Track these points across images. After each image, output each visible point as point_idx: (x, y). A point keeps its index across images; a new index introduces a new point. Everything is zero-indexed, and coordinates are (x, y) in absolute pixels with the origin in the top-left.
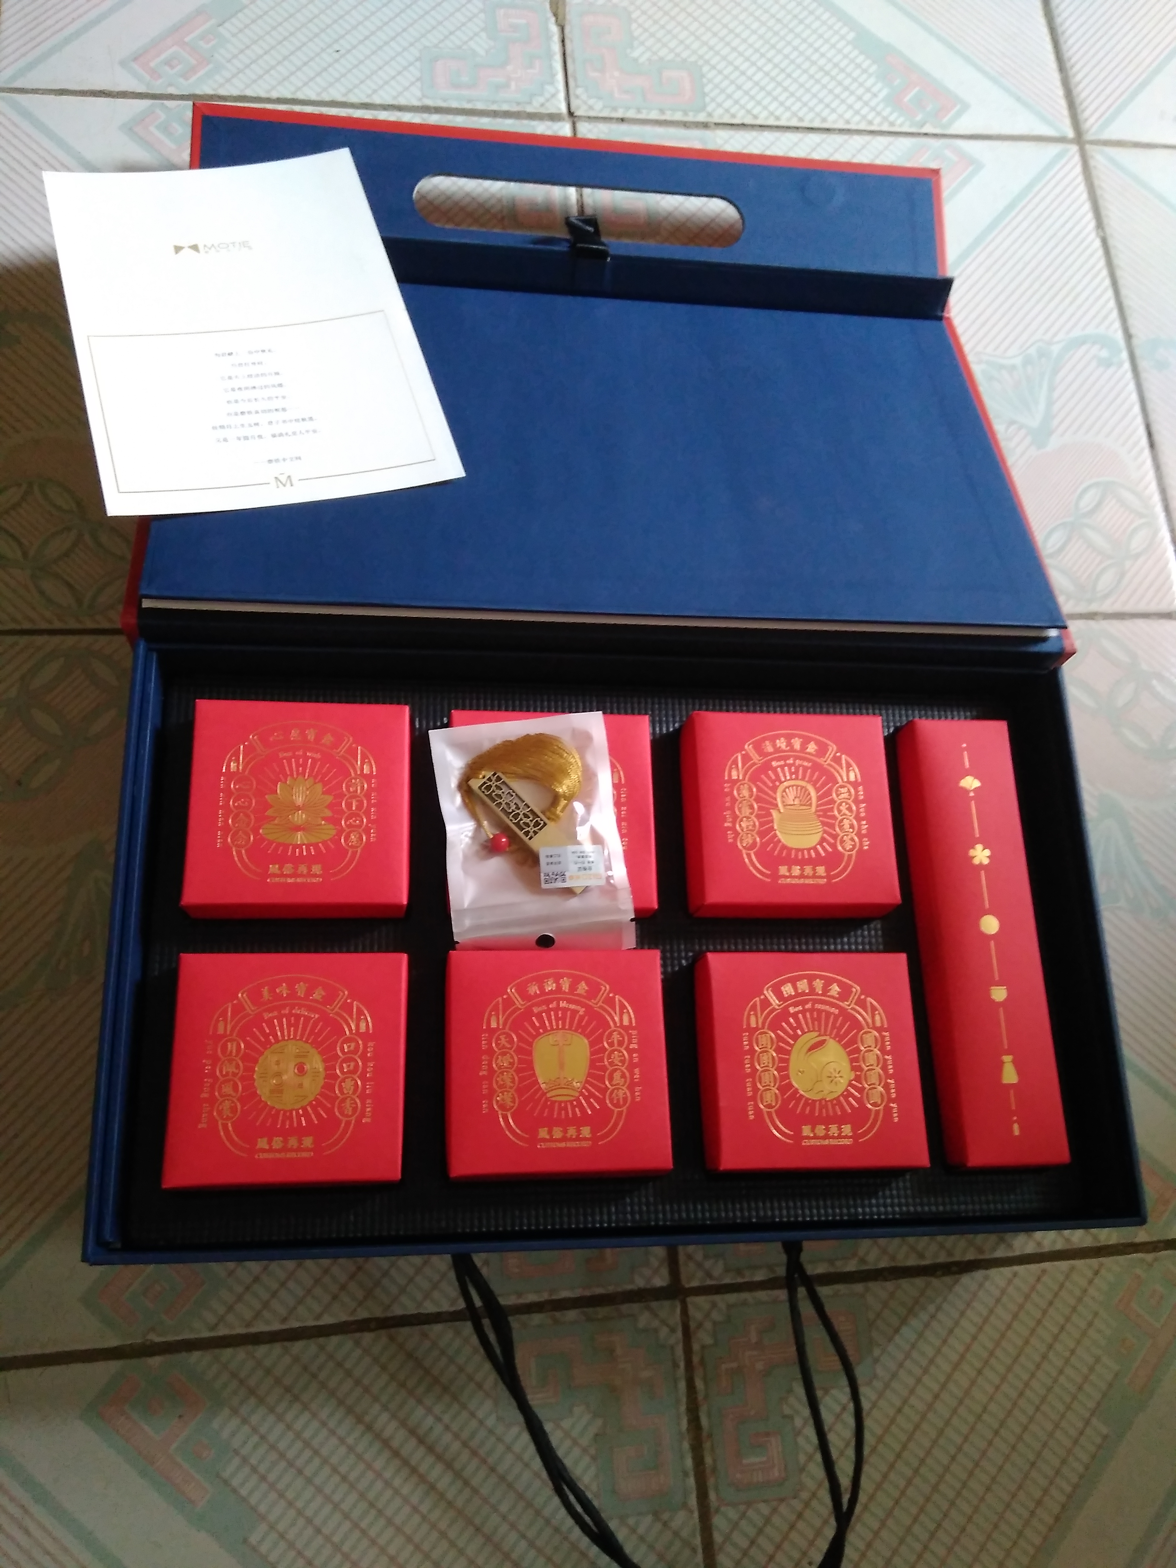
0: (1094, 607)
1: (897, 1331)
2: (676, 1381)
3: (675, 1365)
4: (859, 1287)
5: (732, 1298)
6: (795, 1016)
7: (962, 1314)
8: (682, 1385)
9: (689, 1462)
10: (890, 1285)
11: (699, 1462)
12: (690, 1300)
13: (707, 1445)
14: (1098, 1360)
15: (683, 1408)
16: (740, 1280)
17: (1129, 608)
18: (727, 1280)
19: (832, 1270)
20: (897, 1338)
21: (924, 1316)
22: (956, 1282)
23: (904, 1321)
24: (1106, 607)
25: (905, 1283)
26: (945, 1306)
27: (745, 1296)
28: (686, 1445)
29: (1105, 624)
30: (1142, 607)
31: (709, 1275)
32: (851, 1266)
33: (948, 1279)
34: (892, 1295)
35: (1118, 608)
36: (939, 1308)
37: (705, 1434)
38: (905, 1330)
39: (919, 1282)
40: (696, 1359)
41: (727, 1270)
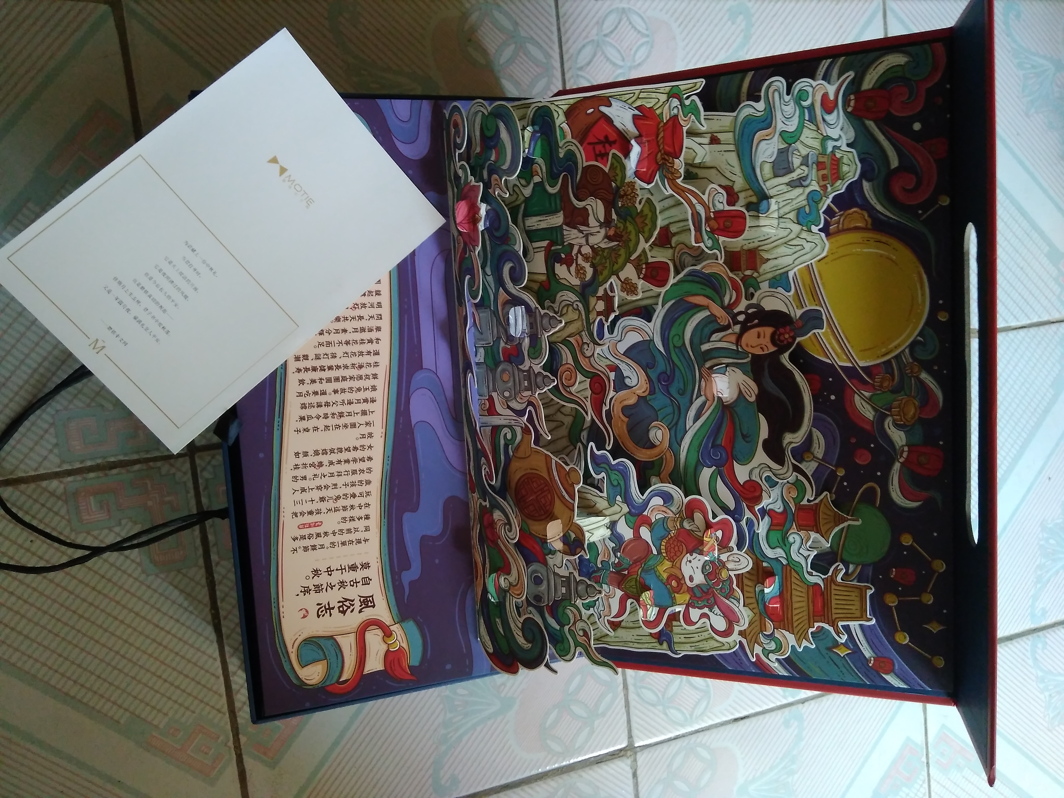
5: (190, 485)
7: (189, 627)
8: (135, 457)
9: (89, 463)
10: (204, 581)
11: (91, 469)
13: (100, 474)
14: (166, 714)
15: (121, 458)
16: (201, 488)
17: (632, 710)
18: (200, 481)
19: (211, 545)
20: (171, 588)
21: (186, 604)
22: (208, 623)
23: (182, 591)
26: (193, 617)
30: (634, 719)
31: (204, 469)
32: (214, 557)
34: (198, 583)
36: (191, 613)
37: (107, 472)
38: (176, 593)
39: (207, 600)
40: (151, 464)
41: (207, 480)
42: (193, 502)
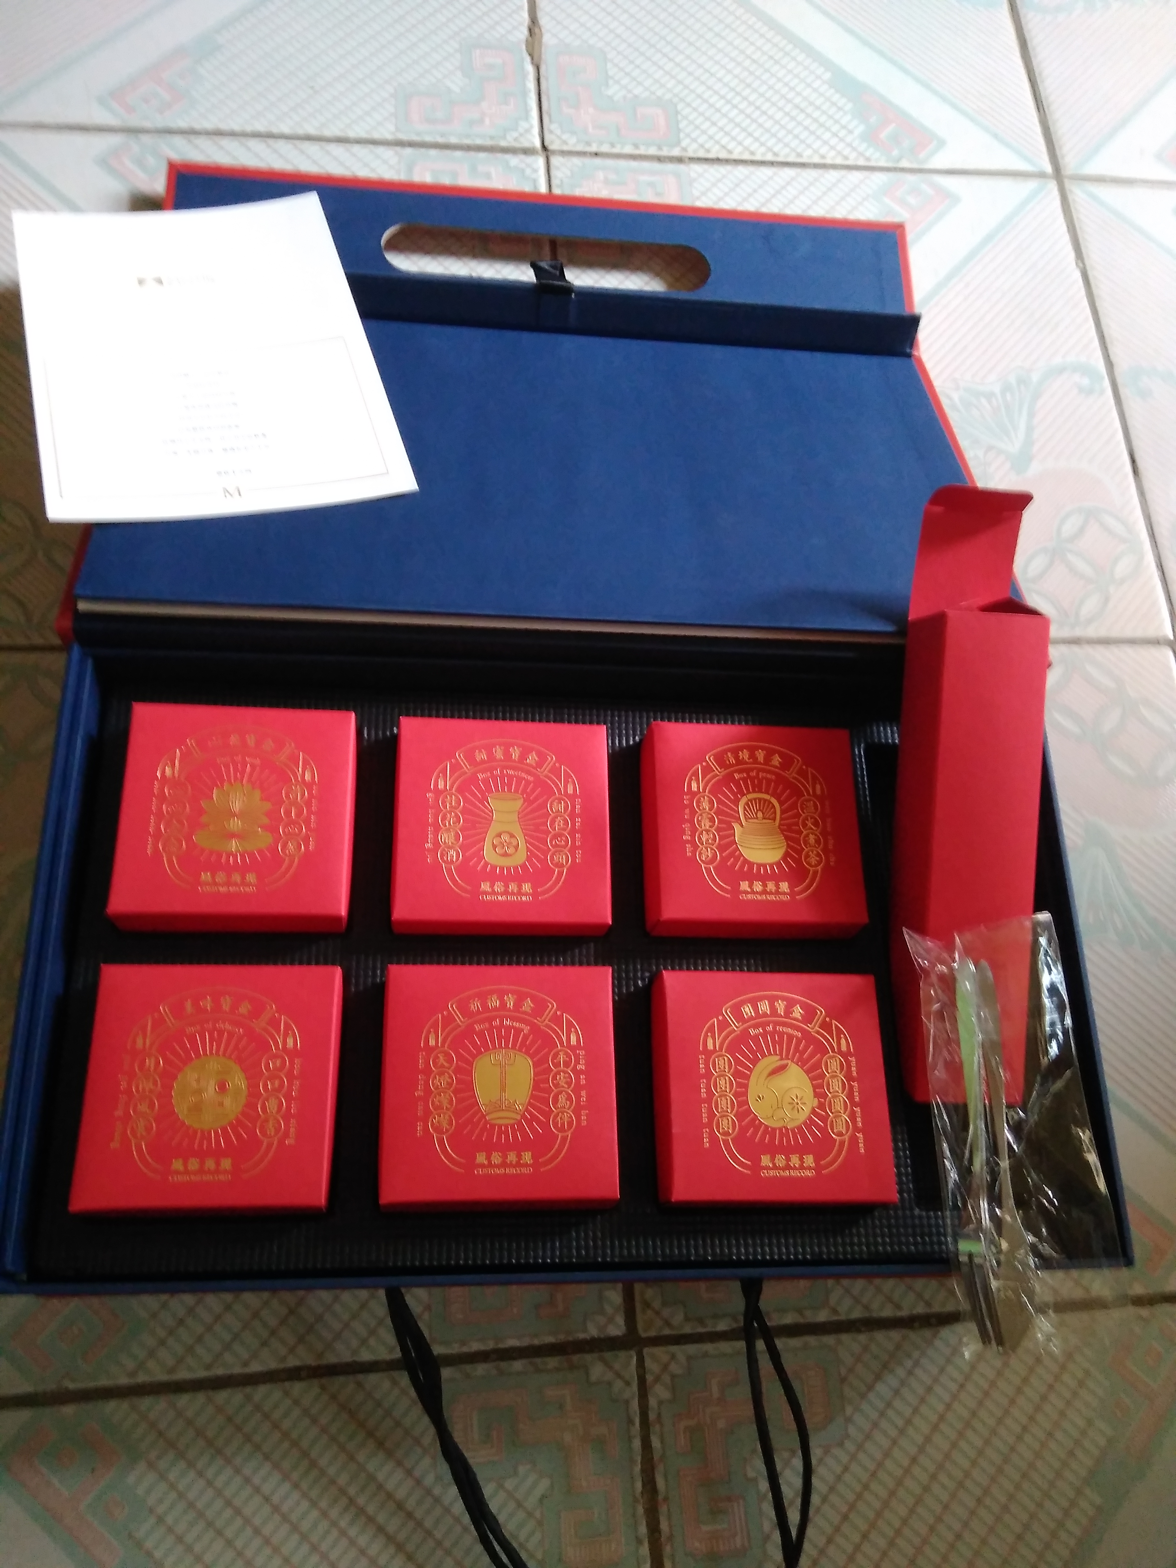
0: (1078, 632)
1: (870, 1388)
2: (630, 1439)
3: (630, 1422)
4: (829, 1340)
5: (692, 1349)
6: (755, 1039)
7: (942, 1370)
8: (637, 1443)
9: (643, 1530)
10: (863, 1338)
11: (654, 1529)
12: (646, 1351)
13: (663, 1509)
14: (1090, 1422)
15: (638, 1468)
16: (701, 1330)
17: (1115, 633)
18: (687, 1329)
19: (801, 1320)
20: (871, 1396)
21: (901, 1372)
22: (935, 1336)
23: (878, 1377)
24: (1091, 632)
25: (880, 1336)
26: (924, 1361)
27: (708, 1347)
28: (640, 1510)
29: (1089, 650)
30: (1128, 633)
31: (668, 1324)
32: (822, 1316)
33: (927, 1333)
34: (866, 1348)
35: (1103, 633)
36: (917, 1363)
37: (660, 1498)
38: (880, 1387)
39: (895, 1335)
40: (652, 1416)
41: (687, 1319)
42: (725, 1347)
